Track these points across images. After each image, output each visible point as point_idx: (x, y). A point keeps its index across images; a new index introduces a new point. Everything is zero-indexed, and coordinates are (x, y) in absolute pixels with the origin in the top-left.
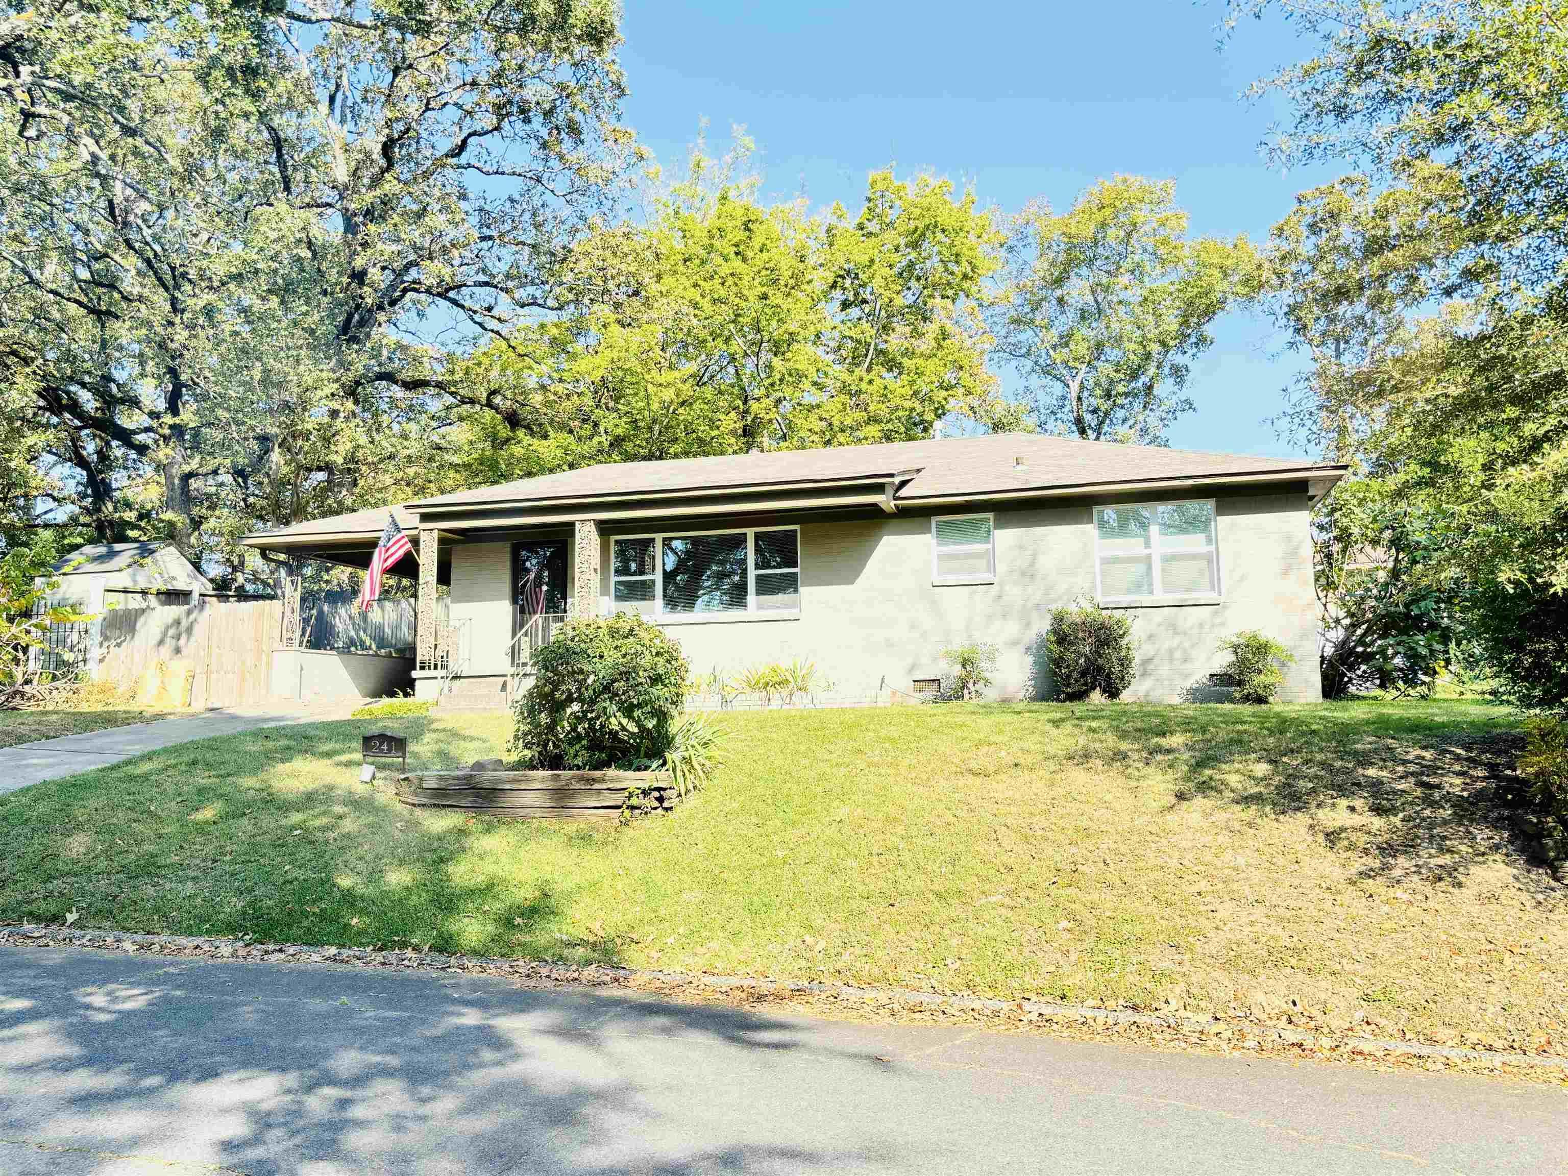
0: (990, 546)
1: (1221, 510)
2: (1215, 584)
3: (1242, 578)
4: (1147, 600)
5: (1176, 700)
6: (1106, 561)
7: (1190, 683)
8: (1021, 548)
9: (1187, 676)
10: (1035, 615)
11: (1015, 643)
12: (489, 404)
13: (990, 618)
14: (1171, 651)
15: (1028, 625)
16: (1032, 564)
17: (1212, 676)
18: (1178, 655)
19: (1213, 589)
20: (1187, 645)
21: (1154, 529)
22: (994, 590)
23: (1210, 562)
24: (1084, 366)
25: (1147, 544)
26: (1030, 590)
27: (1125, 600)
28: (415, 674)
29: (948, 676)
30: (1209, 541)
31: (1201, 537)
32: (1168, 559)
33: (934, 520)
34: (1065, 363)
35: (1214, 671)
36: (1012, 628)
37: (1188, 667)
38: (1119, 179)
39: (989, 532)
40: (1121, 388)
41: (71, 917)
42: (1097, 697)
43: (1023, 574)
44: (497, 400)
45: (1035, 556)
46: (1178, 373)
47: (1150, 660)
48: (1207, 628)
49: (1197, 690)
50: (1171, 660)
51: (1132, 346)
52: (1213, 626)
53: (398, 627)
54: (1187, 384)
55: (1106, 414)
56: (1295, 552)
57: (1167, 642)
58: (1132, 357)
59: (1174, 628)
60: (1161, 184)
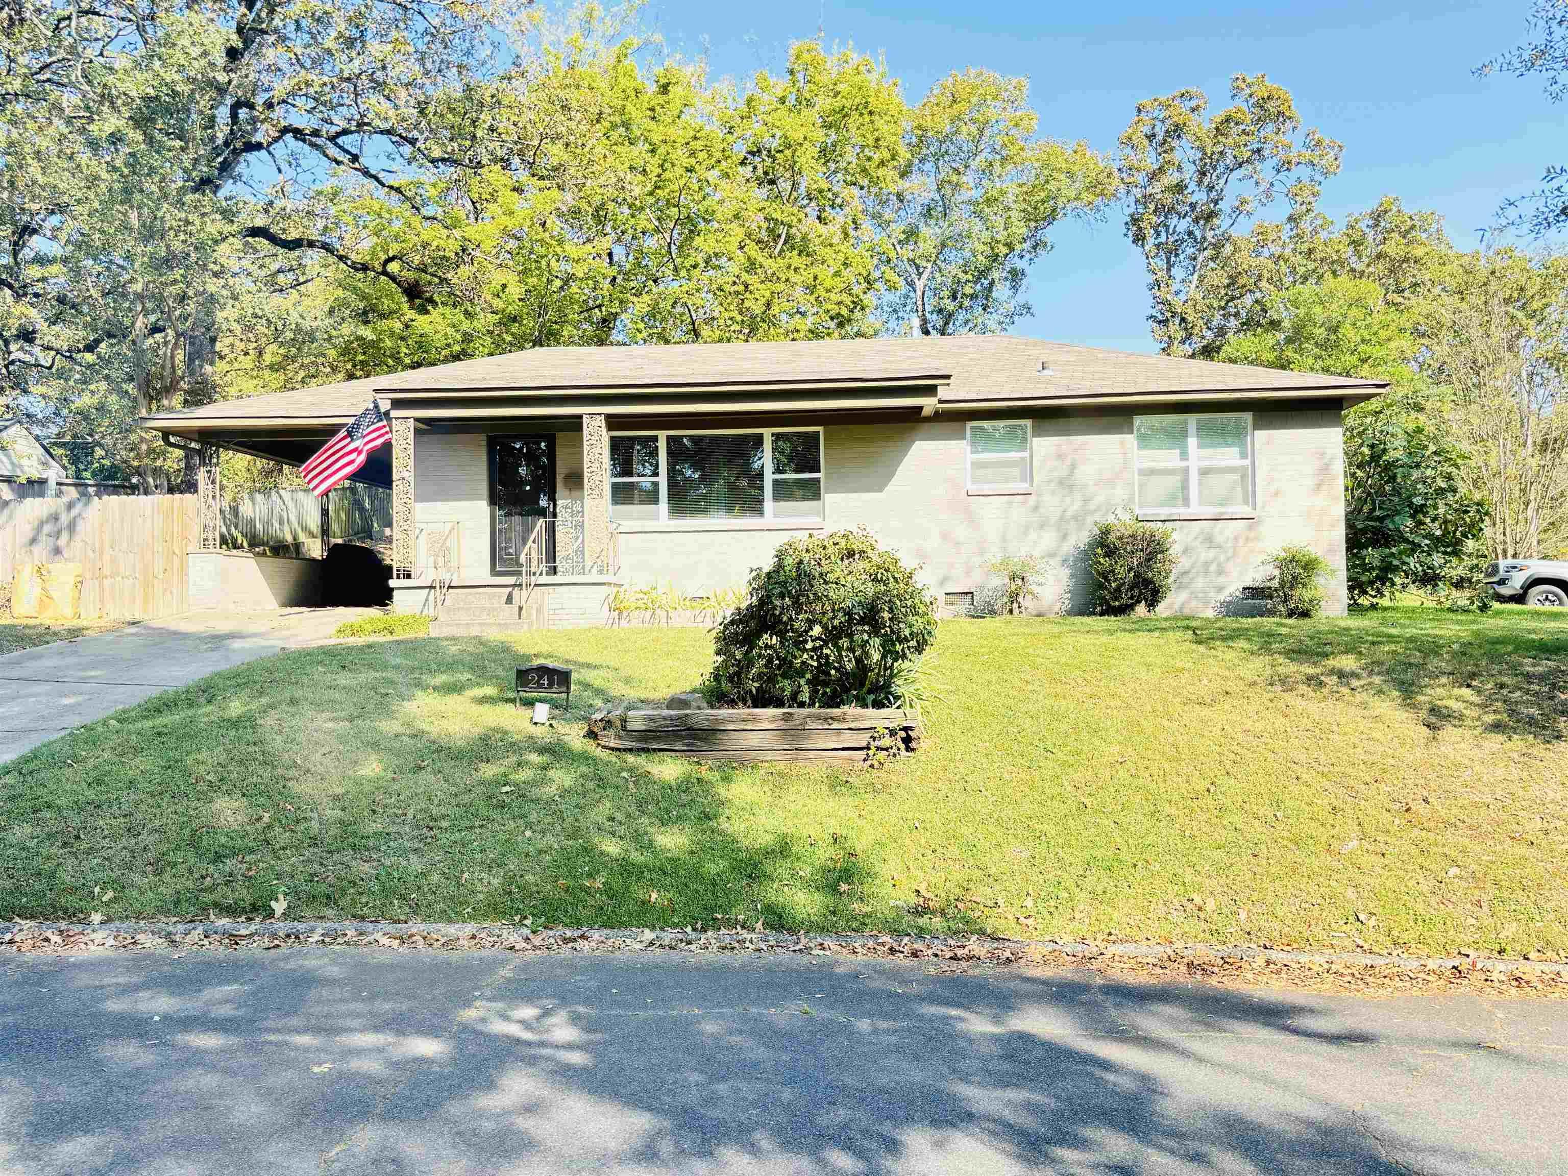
0: (1026, 454)
1: (1258, 425)
2: (1250, 497)
3: (1277, 494)
4: (1184, 512)
5: (1210, 614)
6: (1142, 472)
7: (1224, 596)
8: (1060, 457)
9: (1220, 589)
10: (1073, 525)
11: (1052, 555)
12: (385, 273)
13: (1026, 529)
14: (1207, 564)
15: (1064, 537)
16: (1071, 473)
17: (1244, 589)
18: (1213, 568)
19: (1246, 502)
20: (1222, 558)
21: (1192, 441)
22: (1032, 500)
23: (1243, 476)
24: (929, 265)
25: (1184, 457)
26: (1068, 500)
27: (1164, 512)
28: (392, 583)
29: (981, 588)
30: (1244, 456)
31: (1235, 451)
32: (1205, 472)
33: (970, 425)
34: (912, 261)
35: (1247, 585)
36: (1048, 539)
37: (1221, 580)
38: (973, 72)
39: (1025, 439)
40: (968, 290)
41: (279, 907)
42: (1141, 609)
43: (1061, 483)
44: (394, 267)
45: (1073, 467)
46: (1016, 276)
47: (1185, 573)
48: (1241, 542)
49: (1230, 602)
50: (1206, 573)
51: (981, 248)
52: (1247, 539)
53: (269, 522)
54: (1023, 288)
55: (950, 315)
56: (1326, 468)
57: (1205, 555)
58: (980, 258)
59: (1209, 540)
60: (1014, 82)
